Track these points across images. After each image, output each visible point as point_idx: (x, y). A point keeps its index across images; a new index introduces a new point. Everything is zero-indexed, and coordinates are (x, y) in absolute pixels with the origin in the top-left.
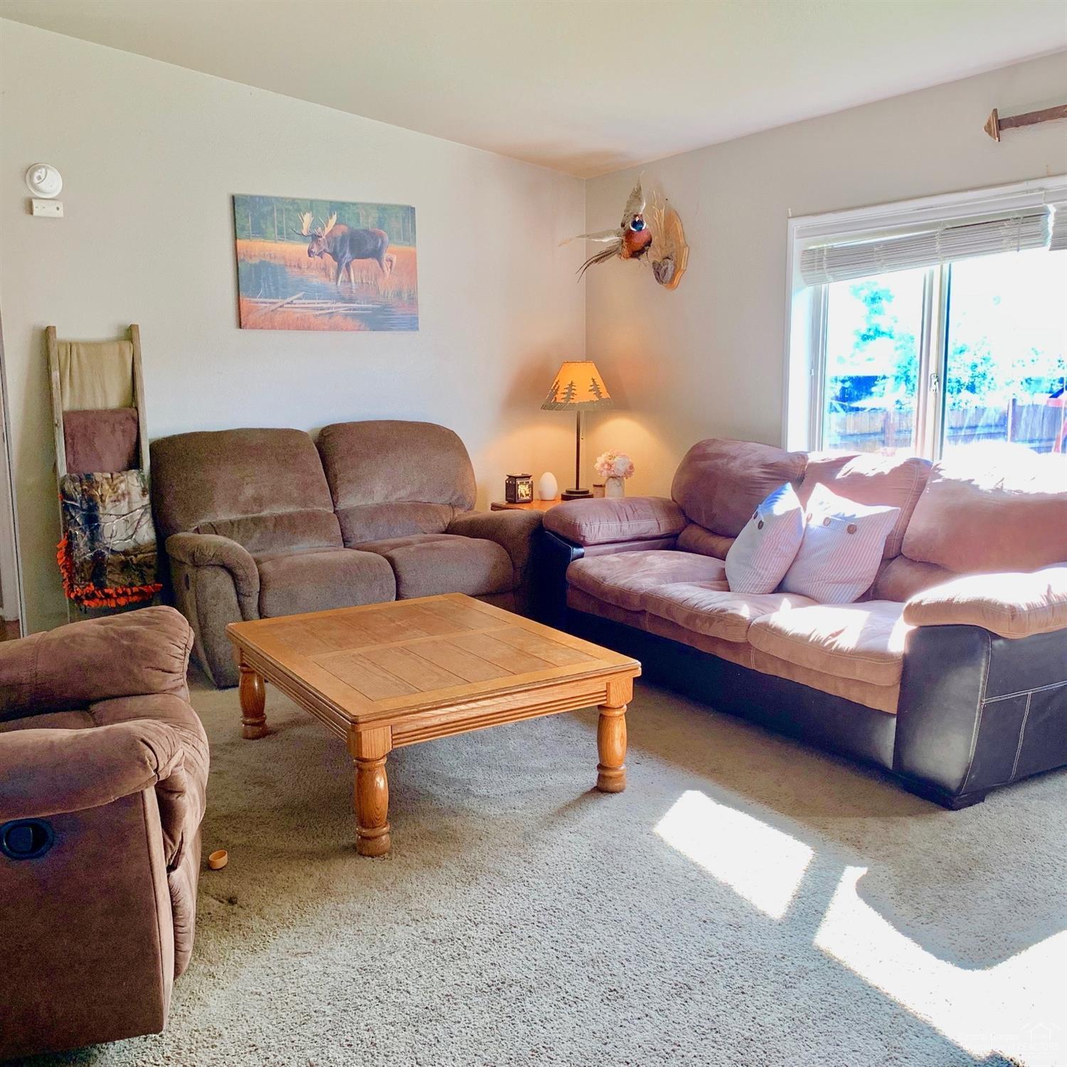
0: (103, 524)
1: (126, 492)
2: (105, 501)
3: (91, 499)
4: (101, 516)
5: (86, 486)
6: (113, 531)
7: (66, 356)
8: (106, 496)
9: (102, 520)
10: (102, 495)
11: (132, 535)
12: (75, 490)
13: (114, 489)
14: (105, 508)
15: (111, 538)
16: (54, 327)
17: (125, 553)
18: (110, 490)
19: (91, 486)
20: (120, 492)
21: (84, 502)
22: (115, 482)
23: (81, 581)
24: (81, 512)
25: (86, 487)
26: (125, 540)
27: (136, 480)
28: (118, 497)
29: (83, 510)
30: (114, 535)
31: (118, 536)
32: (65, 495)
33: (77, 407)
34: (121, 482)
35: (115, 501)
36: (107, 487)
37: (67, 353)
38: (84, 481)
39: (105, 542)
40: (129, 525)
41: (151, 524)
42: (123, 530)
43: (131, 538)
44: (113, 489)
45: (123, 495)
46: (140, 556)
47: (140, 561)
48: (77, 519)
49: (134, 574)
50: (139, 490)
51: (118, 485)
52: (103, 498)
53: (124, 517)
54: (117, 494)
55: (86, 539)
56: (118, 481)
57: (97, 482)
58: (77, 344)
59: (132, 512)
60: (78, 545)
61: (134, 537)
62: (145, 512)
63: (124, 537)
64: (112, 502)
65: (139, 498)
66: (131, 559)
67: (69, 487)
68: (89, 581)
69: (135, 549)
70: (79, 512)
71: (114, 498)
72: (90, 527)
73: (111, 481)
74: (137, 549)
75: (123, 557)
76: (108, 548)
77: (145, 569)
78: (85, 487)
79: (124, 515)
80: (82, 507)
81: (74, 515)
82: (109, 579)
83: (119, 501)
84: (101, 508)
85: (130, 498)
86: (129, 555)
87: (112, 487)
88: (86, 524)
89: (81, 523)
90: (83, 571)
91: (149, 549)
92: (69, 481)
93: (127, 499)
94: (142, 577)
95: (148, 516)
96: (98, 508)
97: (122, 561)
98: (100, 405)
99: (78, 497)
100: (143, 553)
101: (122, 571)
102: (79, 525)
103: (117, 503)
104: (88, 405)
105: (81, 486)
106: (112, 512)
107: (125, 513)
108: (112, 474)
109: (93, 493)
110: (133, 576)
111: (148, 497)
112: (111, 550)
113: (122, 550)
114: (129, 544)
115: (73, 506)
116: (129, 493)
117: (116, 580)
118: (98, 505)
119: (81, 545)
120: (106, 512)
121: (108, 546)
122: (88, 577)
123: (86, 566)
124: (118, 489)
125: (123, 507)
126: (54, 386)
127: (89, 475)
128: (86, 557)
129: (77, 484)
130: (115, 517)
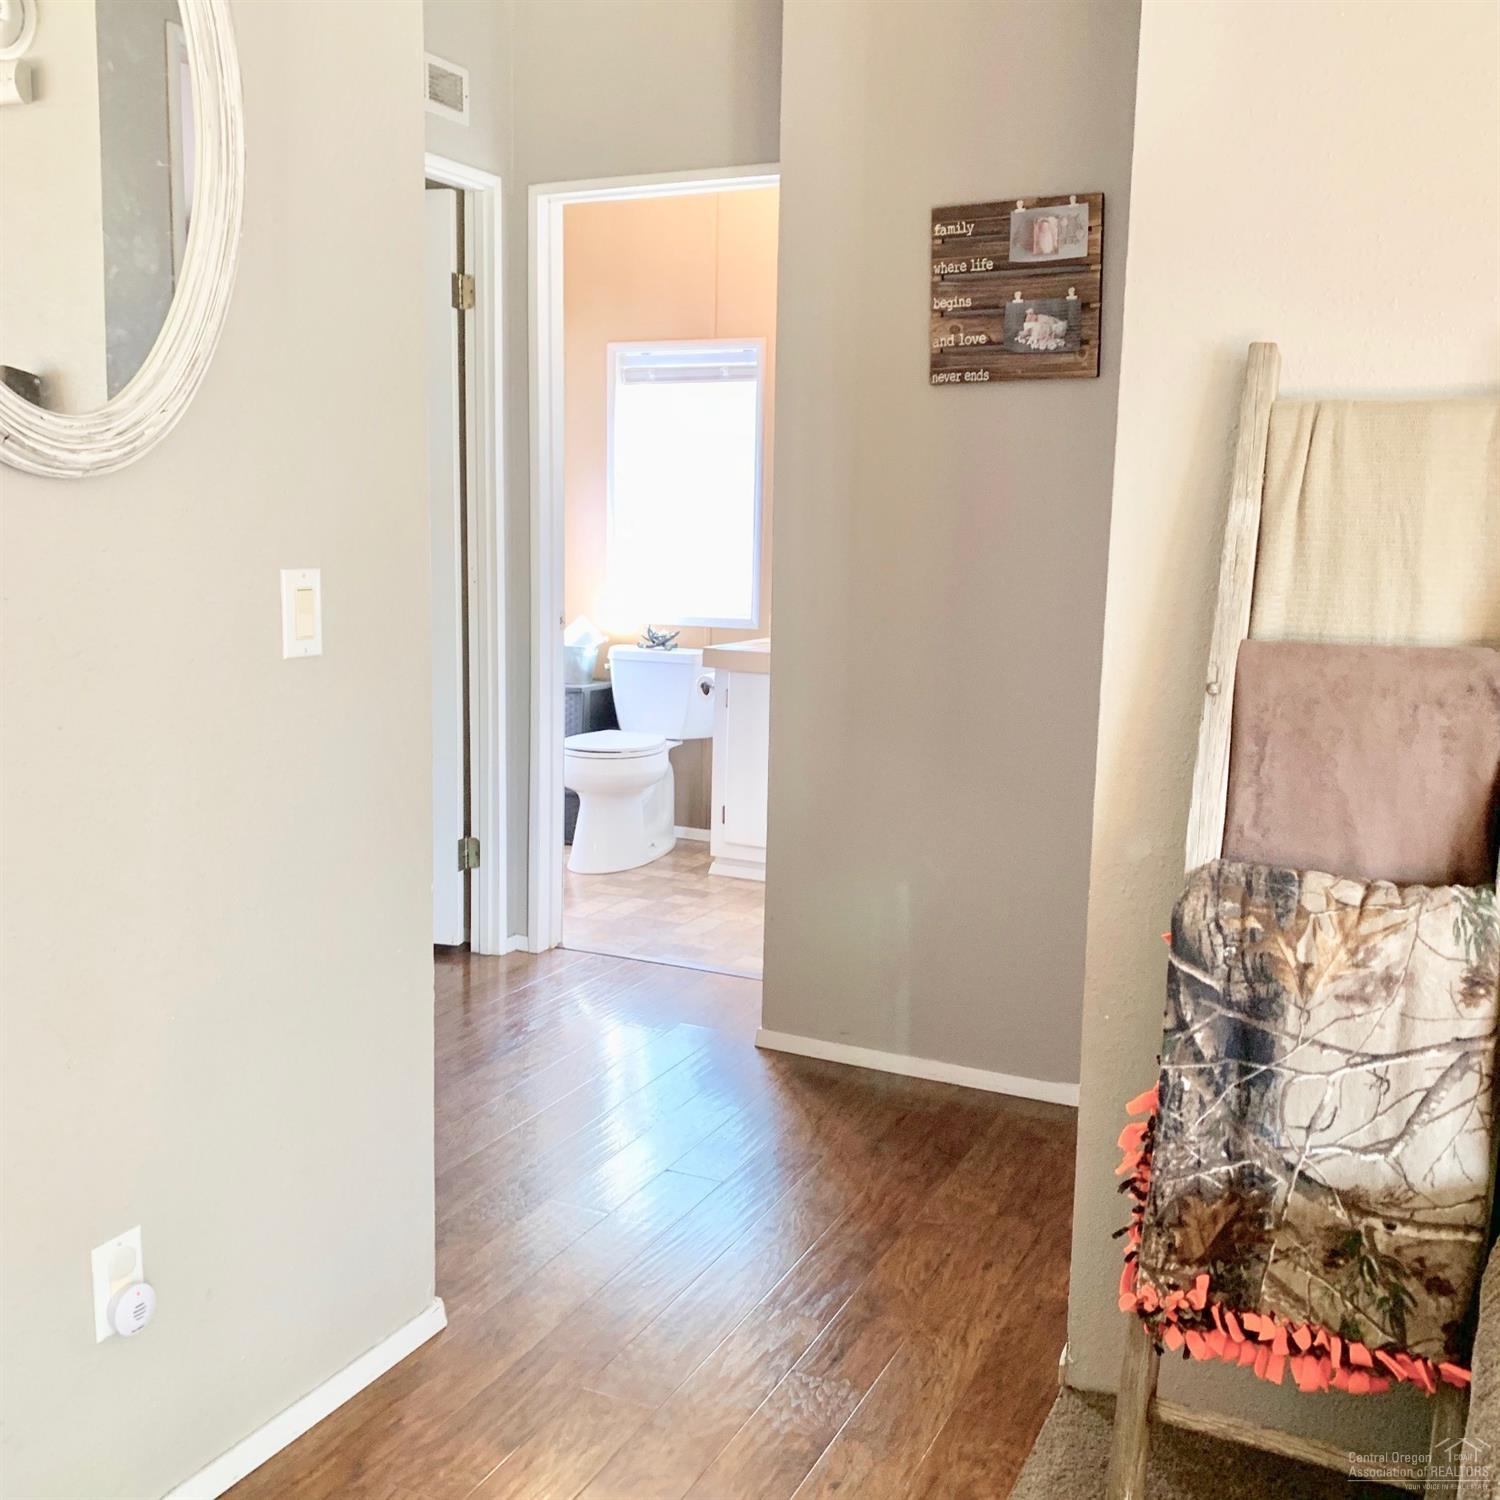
0: (1288, 1074)
1: (1398, 972)
2: (1310, 992)
3: (1263, 973)
4: (1287, 1043)
5: (1259, 918)
6: (1321, 1107)
7: (1295, 447)
8: (1319, 975)
9: (1289, 1060)
10: (1307, 966)
11: (1393, 1142)
12: (1219, 928)
13: (1358, 950)
14: (1305, 1012)
15: (1309, 1129)
16: (1272, 346)
17: (1353, 1201)
18: (1342, 955)
19: (1273, 925)
20: (1377, 966)
21: (1237, 975)
22: (1365, 928)
23: (1167, 1260)
24: (1220, 1010)
25: (1257, 925)
26: (1365, 1150)
27: (1449, 934)
28: (1364, 986)
29: (1230, 1005)
30: (1322, 1123)
31: (1340, 1127)
32: (1179, 941)
33: (1308, 627)
34: (1392, 929)
35: (1350, 998)
36: (1330, 937)
37: (1297, 439)
38: (1259, 899)
39: (1284, 1143)
40: (1389, 1099)
41: (1476, 1120)
42: (1363, 1115)
43: (1386, 1151)
44: (1353, 953)
45: (1388, 981)
46: (1401, 1231)
47: (1398, 1250)
48: (1198, 1038)
49: (1370, 1293)
50: (1457, 973)
51: (1377, 940)
52: (1310, 977)
53: (1377, 1065)
54: (1362, 972)
55: (1216, 1110)
56: (1380, 922)
57: (1302, 913)
58: (1339, 405)
59: (1408, 1053)
60: (1179, 1128)
61: (1397, 1150)
62: (1463, 1064)
63: (1363, 1139)
64: (1337, 997)
65: (1451, 1009)
66: (1370, 1230)
67: (1198, 912)
68: (1201, 1262)
69: (1391, 1199)
70: (1210, 1011)
71: (1348, 985)
72: (1244, 1071)
73: (1353, 916)
74: (1397, 1204)
75: (1341, 1214)
76: (1290, 1167)
77: (1413, 1286)
78: (1252, 923)
79: (1375, 1058)
80: (1227, 993)
81: (1188, 1019)
82: (1273, 1279)
83: (1366, 1000)
84: (1292, 1013)
85: (1409, 999)
86: (1366, 1213)
87: (1351, 944)
88: (1228, 1055)
89: (1208, 1053)
90: (1180, 1224)
91: (1447, 1215)
92: (1207, 890)
93: (1400, 1001)
94: (1397, 1311)
95: (1471, 1085)
96: (1283, 1008)
97: (1334, 1230)
98: (1390, 629)
99: (1221, 953)
100: (1421, 1226)
101: (1331, 1261)
102: (1198, 1056)
103: (1359, 1009)
104: (1347, 625)
105: (1243, 916)
106: (1329, 1037)
107: (1382, 1051)
108: (1370, 889)
109: (1278, 954)
110: (1362, 1300)
111: (1485, 1008)
112: (1301, 1174)
113: (1344, 1186)
114: (1374, 1174)
115: (1199, 990)
116: (1410, 979)
117: (1299, 1289)
118: (1284, 999)
119: (1193, 1131)
120: (1308, 1031)
121: (1291, 1157)
122: (1198, 1250)
123: (1201, 1210)
124: (1372, 953)
125: (1379, 1027)
126: (1229, 553)
127: (1286, 879)
128: (1203, 1176)
129: (1229, 905)
130: (1342, 1058)
